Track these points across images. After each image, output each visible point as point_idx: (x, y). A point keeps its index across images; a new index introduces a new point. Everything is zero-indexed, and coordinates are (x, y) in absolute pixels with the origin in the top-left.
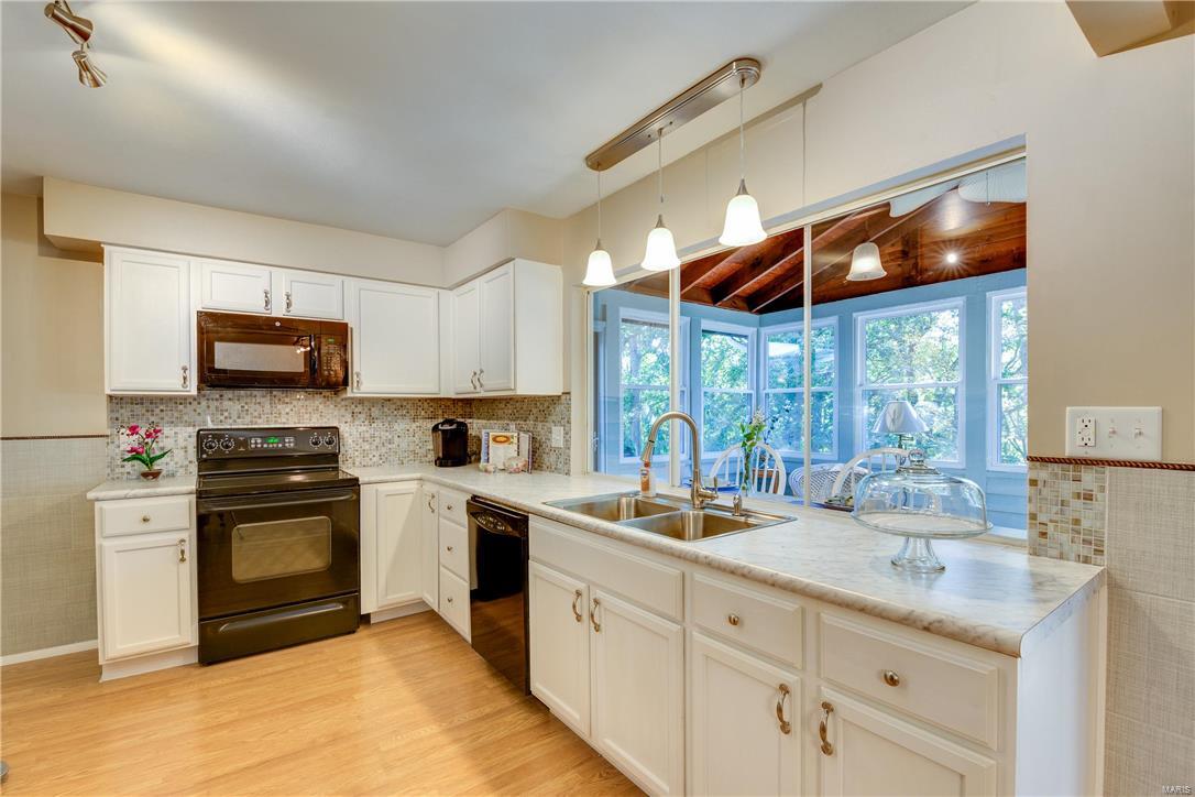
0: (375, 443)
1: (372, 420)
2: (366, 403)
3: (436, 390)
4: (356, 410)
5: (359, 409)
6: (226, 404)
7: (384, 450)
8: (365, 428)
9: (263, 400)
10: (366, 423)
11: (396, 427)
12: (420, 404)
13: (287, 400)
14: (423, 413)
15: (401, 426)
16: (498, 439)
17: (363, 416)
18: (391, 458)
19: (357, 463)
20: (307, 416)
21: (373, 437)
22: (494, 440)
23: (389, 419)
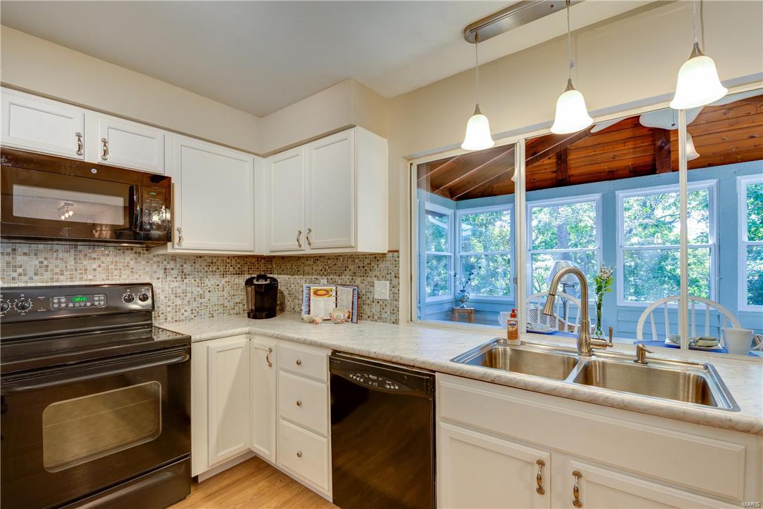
0: (187, 299)
1: (184, 275)
2: (178, 260)
3: (252, 249)
4: (168, 266)
5: (172, 265)
6: (20, 259)
7: (195, 304)
8: (176, 284)
9: (66, 255)
10: (179, 278)
11: (207, 282)
12: (228, 261)
13: (94, 255)
14: (231, 269)
15: (211, 281)
16: (319, 292)
17: (175, 272)
18: (202, 312)
19: (169, 319)
20: (116, 273)
21: (185, 292)
22: (316, 293)
23: (201, 275)
